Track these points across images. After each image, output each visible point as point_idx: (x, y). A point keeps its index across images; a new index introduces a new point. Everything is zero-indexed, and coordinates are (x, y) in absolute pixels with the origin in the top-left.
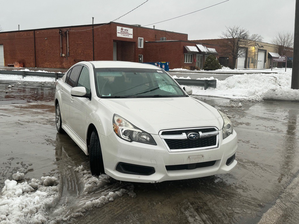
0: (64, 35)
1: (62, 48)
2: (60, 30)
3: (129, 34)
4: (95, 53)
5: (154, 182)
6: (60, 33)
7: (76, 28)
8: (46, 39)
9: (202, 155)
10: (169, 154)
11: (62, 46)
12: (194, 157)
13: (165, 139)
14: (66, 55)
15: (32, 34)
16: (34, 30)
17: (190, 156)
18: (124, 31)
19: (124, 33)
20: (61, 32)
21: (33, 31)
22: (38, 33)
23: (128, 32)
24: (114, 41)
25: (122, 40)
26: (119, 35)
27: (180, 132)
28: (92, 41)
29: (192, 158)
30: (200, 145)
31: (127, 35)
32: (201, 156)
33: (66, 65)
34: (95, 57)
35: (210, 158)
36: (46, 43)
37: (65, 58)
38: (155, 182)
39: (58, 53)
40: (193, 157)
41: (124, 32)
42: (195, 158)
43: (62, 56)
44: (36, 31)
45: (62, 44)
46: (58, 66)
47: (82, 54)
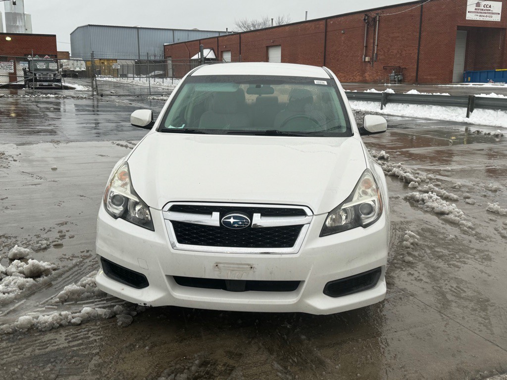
0: (372, 23)
1: (366, 47)
2: (366, 15)
3: (493, 13)
4: (422, 52)
5: (143, 305)
6: (365, 20)
7: (393, 9)
8: (343, 32)
9: (249, 265)
10: (173, 254)
11: (366, 44)
12: (229, 265)
13: (172, 221)
14: (372, 59)
15: (322, 25)
16: (326, 19)
17: (221, 263)
18: (483, 8)
19: (481, 13)
20: (367, 17)
21: (324, 21)
22: (332, 22)
23: (491, 9)
24: (459, 28)
25: (475, 26)
26: (469, 16)
27: (207, 210)
28: (418, 30)
29: (224, 267)
30: (252, 243)
31: (488, 15)
32: (247, 266)
33: (370, 75)
34: (420, 61)
35: (271, 273)
36: (343, 38)
37: (369, 65)
38: (145, 304)
39: (358, 56)
40: (226, 265)
41: (483, 10)
42: (231, 269)
43: (365, 61)
44: (329, 20)
45: (367, 40)
46: (358, 78)
47: (398, 56)
